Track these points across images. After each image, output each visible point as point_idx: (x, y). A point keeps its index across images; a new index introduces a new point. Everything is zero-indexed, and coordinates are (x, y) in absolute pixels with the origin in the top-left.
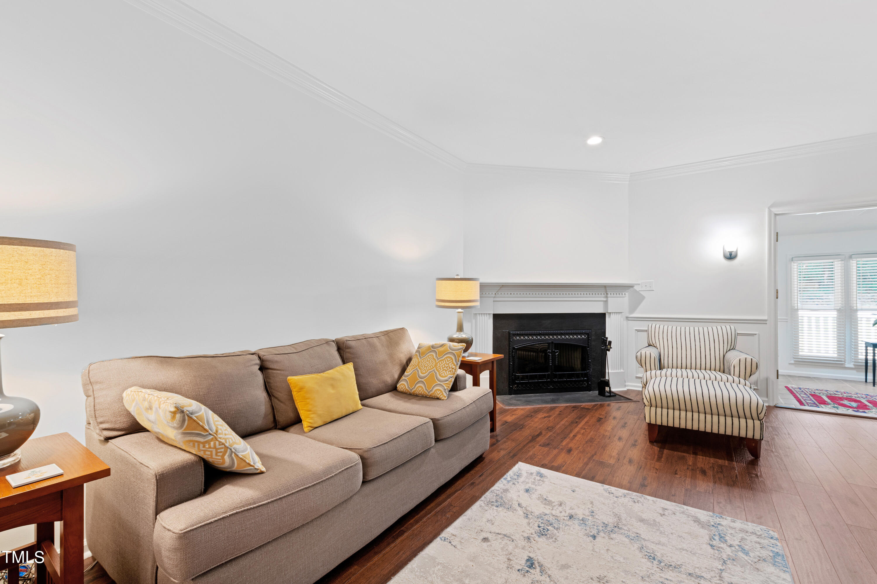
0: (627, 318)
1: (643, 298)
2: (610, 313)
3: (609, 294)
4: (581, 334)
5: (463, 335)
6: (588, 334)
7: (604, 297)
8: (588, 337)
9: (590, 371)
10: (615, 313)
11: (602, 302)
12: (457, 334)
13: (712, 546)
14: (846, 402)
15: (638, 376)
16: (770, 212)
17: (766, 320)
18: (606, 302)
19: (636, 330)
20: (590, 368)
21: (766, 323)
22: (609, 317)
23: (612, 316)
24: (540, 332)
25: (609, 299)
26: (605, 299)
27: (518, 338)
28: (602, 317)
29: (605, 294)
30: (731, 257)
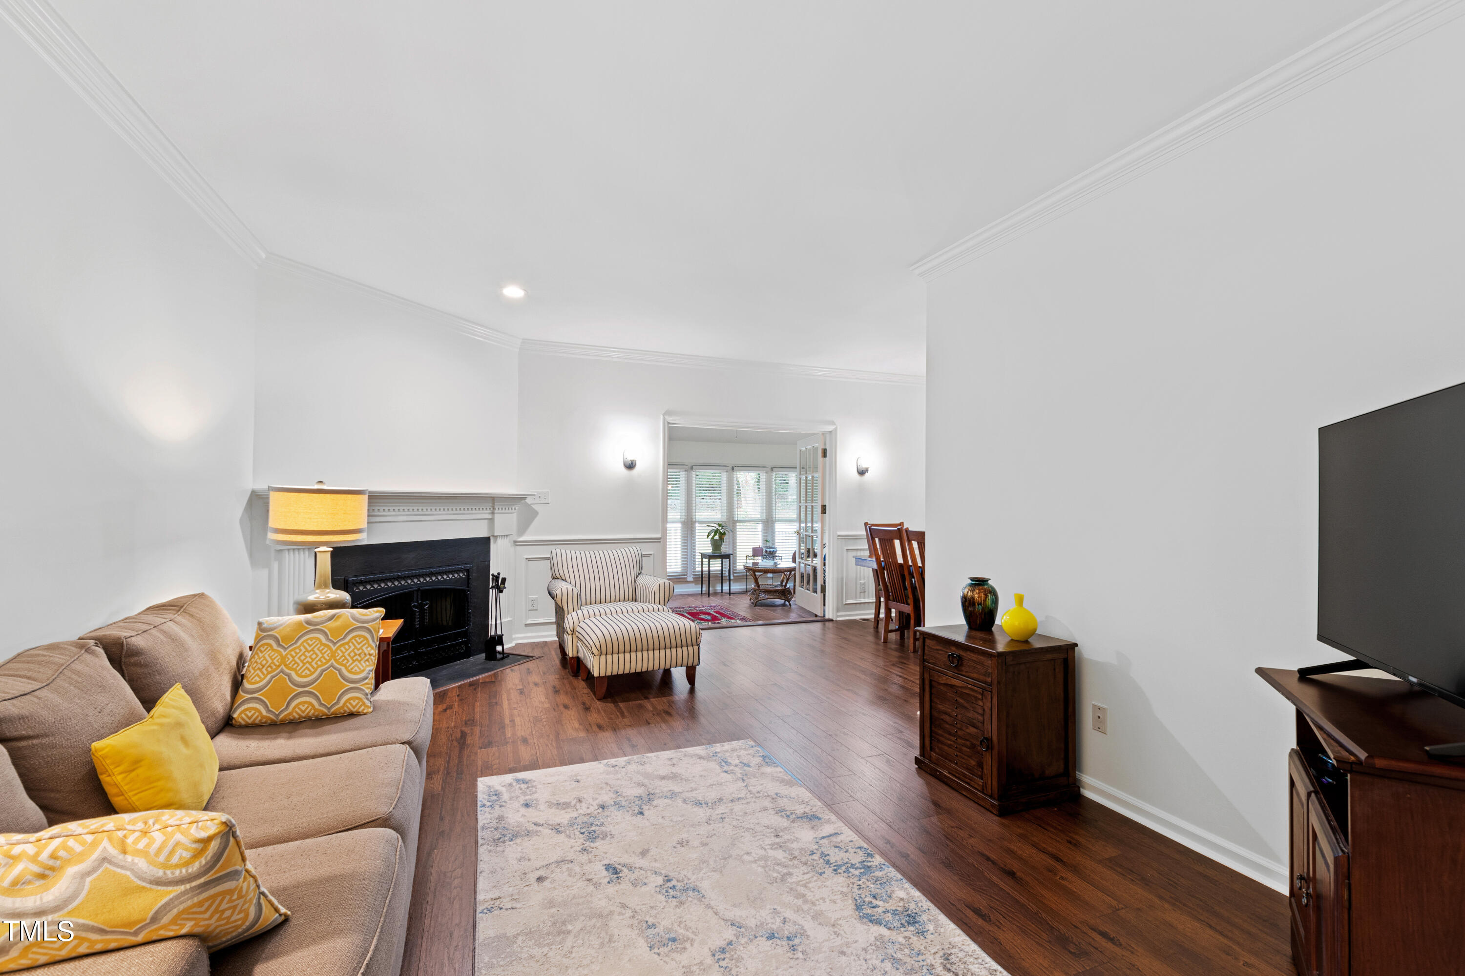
0: (515, 542)
1: (535, 514)
2: (497, 536)
3: (497, 509)
4: (458, 571)
5: (328, 595)
6: (468, 571)
7: (489, 513)
8: (468, 575)
9: (470, 627)
10: (502, 536)
11: (486, 521)
12: (317, 593)
13: (726, 772)
14: (702, 616)
15: (528, 623)
16: (664, 419)
17: (660, 538)
18: (491, 521)
19: (527, 559)
20: (470, 621)
21: (660, 542)
22: (495, 542)
23: (499, 541)
24: (400, 574)
25: (496, 515)
26: (490, 517)
27: (361, 588)
28: (484, 543)
29: (492, 509)
30: (630, 466)
